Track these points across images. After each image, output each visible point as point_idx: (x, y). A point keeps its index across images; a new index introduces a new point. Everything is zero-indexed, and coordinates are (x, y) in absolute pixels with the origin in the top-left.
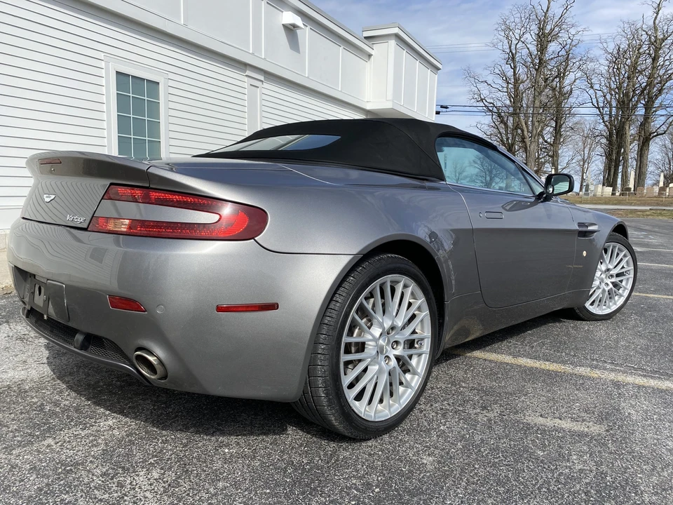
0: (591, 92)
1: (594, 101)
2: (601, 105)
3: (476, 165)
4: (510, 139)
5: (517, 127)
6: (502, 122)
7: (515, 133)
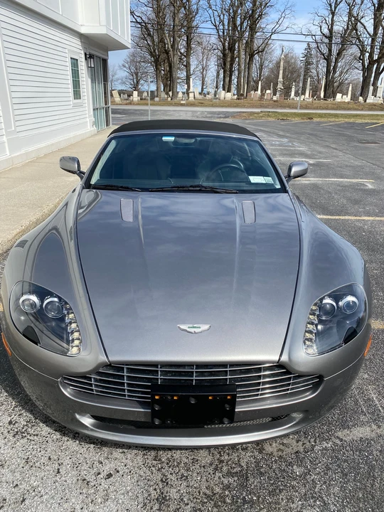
0: (210, 11)
1: (213, 19)
2: (217, 23)
3: (125, 69)
4: (156, 51)
5: (162, 41)
6: (149, 35)
7: (160, 46)
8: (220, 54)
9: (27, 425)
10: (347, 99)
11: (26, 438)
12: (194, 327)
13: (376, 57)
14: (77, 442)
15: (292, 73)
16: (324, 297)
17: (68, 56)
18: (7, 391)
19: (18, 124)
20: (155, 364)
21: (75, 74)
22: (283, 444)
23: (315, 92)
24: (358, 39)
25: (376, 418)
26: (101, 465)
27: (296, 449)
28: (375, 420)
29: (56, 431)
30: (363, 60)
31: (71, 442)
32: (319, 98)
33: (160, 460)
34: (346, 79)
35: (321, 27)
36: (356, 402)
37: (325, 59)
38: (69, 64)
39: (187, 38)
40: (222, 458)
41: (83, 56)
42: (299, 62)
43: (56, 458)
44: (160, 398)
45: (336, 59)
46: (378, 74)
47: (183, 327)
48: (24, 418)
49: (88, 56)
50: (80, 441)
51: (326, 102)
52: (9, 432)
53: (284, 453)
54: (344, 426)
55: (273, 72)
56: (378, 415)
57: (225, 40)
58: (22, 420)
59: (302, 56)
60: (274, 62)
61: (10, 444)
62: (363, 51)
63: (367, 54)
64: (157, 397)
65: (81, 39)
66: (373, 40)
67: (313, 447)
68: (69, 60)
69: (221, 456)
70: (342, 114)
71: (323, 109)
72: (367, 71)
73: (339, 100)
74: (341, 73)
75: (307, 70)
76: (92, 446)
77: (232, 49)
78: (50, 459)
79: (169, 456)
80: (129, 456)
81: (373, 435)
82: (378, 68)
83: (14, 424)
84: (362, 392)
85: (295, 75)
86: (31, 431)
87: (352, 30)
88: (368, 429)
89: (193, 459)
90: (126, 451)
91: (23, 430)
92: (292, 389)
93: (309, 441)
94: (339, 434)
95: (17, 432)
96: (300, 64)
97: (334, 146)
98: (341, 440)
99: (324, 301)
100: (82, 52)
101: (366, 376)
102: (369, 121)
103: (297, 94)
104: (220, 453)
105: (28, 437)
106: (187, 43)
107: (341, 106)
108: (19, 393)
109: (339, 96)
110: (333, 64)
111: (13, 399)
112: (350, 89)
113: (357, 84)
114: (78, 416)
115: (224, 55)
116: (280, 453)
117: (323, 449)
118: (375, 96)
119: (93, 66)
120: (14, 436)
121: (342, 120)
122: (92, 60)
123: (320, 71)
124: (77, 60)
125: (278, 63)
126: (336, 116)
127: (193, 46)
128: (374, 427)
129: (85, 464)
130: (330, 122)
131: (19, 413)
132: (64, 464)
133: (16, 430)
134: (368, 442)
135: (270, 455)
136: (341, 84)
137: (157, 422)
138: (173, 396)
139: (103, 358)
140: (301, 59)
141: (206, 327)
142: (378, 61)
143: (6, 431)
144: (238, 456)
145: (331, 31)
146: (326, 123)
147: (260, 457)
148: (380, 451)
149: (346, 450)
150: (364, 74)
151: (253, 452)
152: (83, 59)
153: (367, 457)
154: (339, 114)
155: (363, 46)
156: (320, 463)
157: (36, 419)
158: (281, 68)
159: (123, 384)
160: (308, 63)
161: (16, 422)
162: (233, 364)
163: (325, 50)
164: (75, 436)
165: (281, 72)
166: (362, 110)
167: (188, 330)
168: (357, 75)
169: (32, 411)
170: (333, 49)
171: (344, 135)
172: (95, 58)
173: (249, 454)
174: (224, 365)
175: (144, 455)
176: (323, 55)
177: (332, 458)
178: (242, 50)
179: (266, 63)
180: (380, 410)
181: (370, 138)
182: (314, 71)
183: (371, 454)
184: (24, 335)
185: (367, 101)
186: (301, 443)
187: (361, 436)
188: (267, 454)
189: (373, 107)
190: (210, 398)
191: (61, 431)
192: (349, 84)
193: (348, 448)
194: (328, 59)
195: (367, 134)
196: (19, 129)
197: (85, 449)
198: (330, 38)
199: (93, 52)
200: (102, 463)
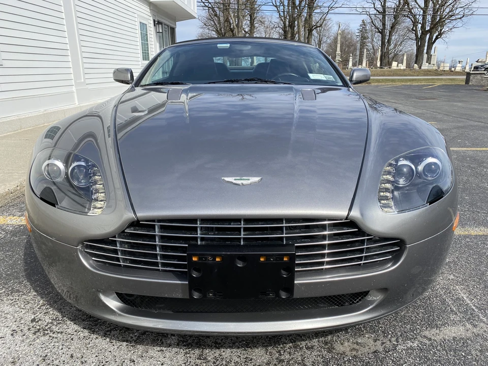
4: (223, 29)
5: (227, 20)
6: (216, 15)
7: (226, 25)
8: (281, 31)
9: (51, 323)
10: (403, 67)
11: (48, 336)
12: (241, 179)
13: (428, 28)
14: (108, 340)
15: (349, 47)
16: (400, 157)
17: (138, 20)
18: (36, 291)
19: (87, 76)
20: (193, 220)
21: (144, 37)
22: (357, 343)
23: (371, 63)
24: (410, 12)
25: (470, 317)
26: (132, 364)
27: (373, 349)
28: (469, 319)
29: (84, 328)
30: (416, 31)
31: (100, 339)
32: (376, 67)
33: (205, 359)
34: (401, 51)
35: (374, 4)
36: (443, 302)
37: (379, 32)
38: (138, 27)
39: (251, 19)
40: (282, 357)
41: (152, 22)
42: (355, 37)
43: (79, 355)
44: (199, 259)
45: (390, 32)
46: (431, 43)
47: (227, 179)
48: (49, 316)
49: (156, 22)
50: (111, 339)
51: (382, 70)
52: (29, 329)
53: (359, 352)
54: (431, 325)
55: (331, 46)
56: (472, 314)
57: (285, 18)
58: (47, 317)
59: (357, 31)
60: (332, 38)
61: (28, 341)
62: (415, 23)
63: (420, 26)
64: (195, 259)
65: (150, 7)
66: (424, 12)
67: (395, 347)
68: (138, 24)
69: (281, 355)
70: (399, 79)
71: (380, 76)
72: (420, 41)
73: (395, 68)
74: (396, 45)
75: (363, 45)
76: (125, 344)
77: (292, 26)
78: (72, 356)
79: (217, 355)
80: (168, 354)
81: (469, 334)
82: (430, 38)
83: (38, 322)
84: (448, 291)
85: (352, 49)
86: (55, 328)
87: (404, 5)
88: (462, 328)
89: (246, 358)
90: (164, 349)
91: (46, 328)
92: (366, 258)
93: (390, 340)
94: (427, 333)
95: (39, 330)
96: (356, 39)
97: (393, 101)
98: (430, 340)
99: (400, 163)
100: (151, 19)
101: (452, 277)
102: (425, 84)
103: (354, 65)
104: (279, 352)
105: (51, 335)
106: (251, 22)
107: (398, 73)
108: (49, 293)
109: (394, 64)
110: (387, 38)
111: (42, 298)
112: (405, 58)
113: (411, 55)
114: (103, 298)
115: (285, 31)
116: (354, 353)
117: (408, 349)
118: (430, 64)
119: (161, 31)
120: (35, 334)
121: (399, 84)
122: (160, 25)
123: (376, 44)
124: (146, 25)
125: (336, 39)
126: (393, 81)
127: (256, 25)
128: (469, 326)
129: (113, 363)
130: (388, 85)
131: (45, 311)
132: (88, 362)
133: (38, 328)
134: (464, 341)
135: (342, 354)
136: (396, 55)
137: (196, 295)
138: (214, 257)
139: (129, 215)
140: (357, 34)
141: (256, 179)
142: (430, 31)
143: (27, 328)
144: (302, 355)
145: (384, 7)
146: (384, 86)
147: (329, 356)
148: (480, 351)
149: (438, 350)
150: (417, 44)
151: (320, 351)
152: (152, 25)
153: (465, 357)
154: (396, 79)
155: (415, 19)
156: (406, 363)
157: (63, 317)
158: (339, 42)
159: (154, 247)
160: (363, 38)
161: (40, 320)
162: (290, 219)
163: (379, 24)
164: (106, 334)
165: (339, 46)
166: (418, 76)
167: (234, 182)
168: (411, 47)
169: (61, 309)
170: (387, 23)
171: (401, 94)
172: (163, 25)
173: (315, 353)
174: (279, 220)
175: (186, 353)
176: (378, 29)
177: (420, 358)
178: (301, 26)
179: (324, 39)
180: (473, 309)
181: (427, 95)
182: (369, 44)
183: (470, 353)
184: (41, 199)
185: (422, 68)
186: (378, 343)
187: (454, 335)
188: (338, 354)
189: (428, 72)
190: (262, 259)
191: (90, 329)
192: (403, 55)
193: (439, 348)
194: (382, 32)
195: (425, 93)
196: (88, 81)
197: (116, 347)
198: (383, 13)
199: (161, 20)
200: (134, 361)
